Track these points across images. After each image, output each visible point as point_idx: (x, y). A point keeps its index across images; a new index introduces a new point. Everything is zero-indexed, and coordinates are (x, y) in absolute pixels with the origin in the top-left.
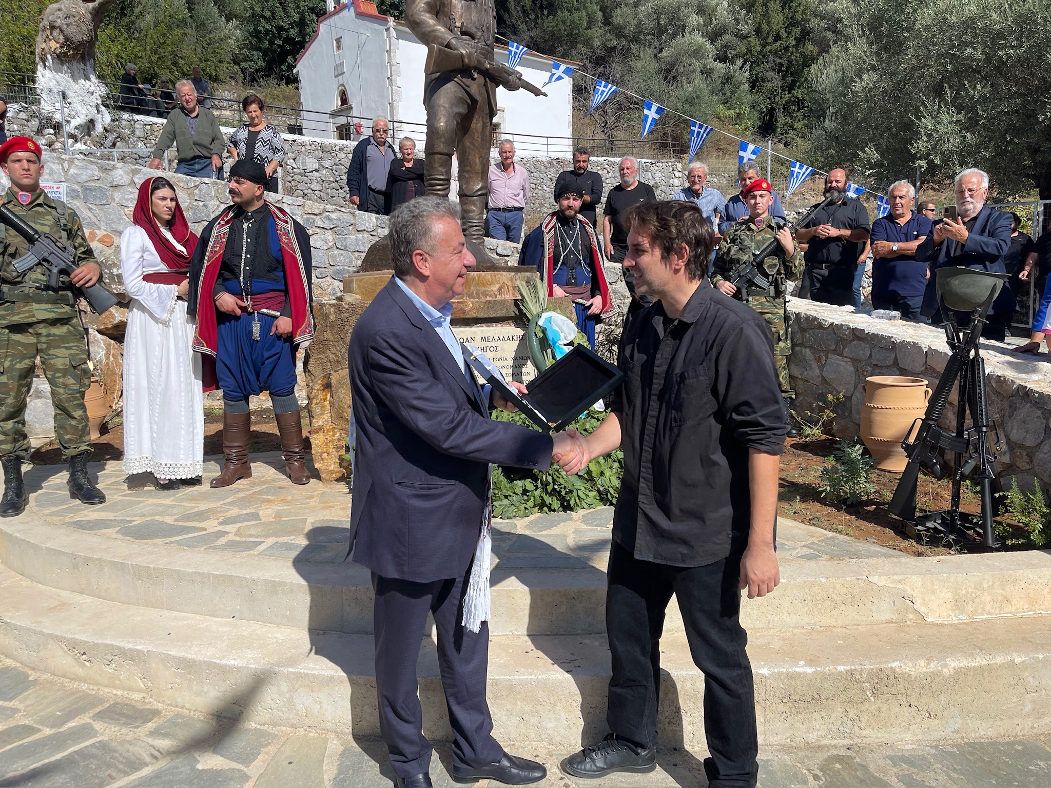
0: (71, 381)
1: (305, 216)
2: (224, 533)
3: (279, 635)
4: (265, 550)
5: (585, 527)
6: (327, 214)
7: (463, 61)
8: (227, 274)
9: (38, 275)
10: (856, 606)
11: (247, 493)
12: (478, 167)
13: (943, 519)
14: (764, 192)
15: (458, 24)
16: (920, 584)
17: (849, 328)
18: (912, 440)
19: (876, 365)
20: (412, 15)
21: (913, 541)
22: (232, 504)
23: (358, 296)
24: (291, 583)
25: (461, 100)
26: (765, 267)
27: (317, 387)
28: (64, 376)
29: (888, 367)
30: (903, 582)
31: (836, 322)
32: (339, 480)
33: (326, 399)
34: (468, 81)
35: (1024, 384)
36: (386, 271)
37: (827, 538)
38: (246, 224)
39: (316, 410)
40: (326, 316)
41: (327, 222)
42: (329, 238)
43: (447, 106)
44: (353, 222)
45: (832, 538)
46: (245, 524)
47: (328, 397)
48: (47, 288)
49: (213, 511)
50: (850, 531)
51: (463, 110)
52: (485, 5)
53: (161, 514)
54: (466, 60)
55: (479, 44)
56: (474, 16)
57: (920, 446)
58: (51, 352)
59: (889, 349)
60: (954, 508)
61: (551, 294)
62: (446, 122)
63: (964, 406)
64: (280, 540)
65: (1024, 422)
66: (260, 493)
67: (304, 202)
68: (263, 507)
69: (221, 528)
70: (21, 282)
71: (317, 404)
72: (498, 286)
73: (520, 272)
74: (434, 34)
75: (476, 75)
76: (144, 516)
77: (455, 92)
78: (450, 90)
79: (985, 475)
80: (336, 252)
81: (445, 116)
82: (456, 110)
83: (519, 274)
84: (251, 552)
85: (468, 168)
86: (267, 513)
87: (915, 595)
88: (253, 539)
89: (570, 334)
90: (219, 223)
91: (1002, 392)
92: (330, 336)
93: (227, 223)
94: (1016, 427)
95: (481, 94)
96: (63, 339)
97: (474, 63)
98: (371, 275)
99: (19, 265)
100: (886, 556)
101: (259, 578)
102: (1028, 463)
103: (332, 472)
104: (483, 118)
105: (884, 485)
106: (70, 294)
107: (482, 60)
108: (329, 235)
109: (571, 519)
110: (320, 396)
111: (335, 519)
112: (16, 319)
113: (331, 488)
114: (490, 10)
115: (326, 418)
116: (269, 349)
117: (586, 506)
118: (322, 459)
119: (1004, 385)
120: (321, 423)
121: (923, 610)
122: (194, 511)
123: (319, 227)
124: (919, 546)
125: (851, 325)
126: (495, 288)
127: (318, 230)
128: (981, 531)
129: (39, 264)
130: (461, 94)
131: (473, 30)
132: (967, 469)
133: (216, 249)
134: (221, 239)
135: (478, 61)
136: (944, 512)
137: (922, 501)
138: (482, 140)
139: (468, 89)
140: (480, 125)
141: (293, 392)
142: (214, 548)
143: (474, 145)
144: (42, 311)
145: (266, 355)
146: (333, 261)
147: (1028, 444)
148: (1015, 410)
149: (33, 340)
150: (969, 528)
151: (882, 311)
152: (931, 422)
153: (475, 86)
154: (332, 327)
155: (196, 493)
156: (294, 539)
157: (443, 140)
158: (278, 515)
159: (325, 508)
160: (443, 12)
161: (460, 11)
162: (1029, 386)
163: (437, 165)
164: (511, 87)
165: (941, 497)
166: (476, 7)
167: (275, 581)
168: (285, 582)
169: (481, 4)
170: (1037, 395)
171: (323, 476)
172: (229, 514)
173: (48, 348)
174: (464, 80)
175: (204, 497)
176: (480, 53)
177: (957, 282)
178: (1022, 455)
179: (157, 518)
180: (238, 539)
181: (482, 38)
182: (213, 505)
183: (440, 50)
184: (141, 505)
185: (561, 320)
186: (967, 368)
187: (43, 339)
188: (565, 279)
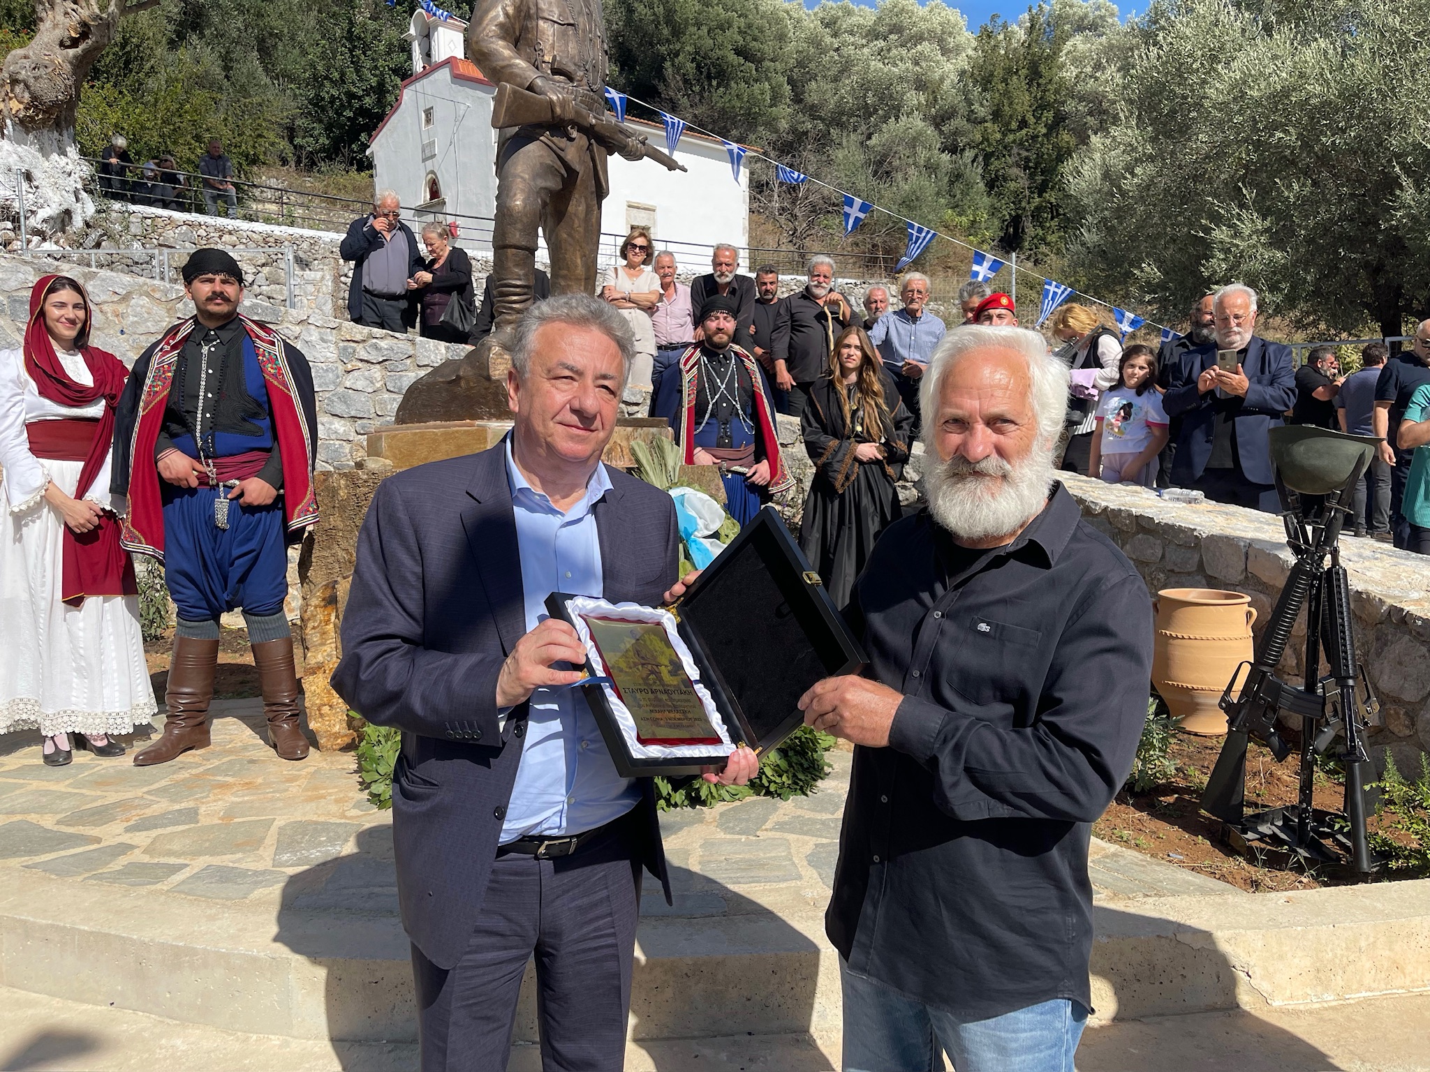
1: (341, 344)
2: (129, 847)
3: (179, 1042)
4: (183, 882)
5: (722, 835)
6: (375, 341)
7: (552, 111)
8: (175, 427)
10: (1157, 983)
11: (194, 771)
12: (580, 270)
13: (1286, 819)
14: (1003, 311)
15: (548, 58)
16: (1260, 944)
17: (1130, 515)
18: (1235, 697)
19: (1172, 571)
20: (477, 43)
21: (1241, 859)
22: (163, 791)
23: (388, 462)
24: (205, 949)
25: (549, 170)
27: (314, 602)
29: (1189, 574)
30: (1233, 941)
31: (1112, 506)
32: (347, 748)
33: (329, 620)
34: (562, 142)
35: (1399, 605)
36: (432, 423)
37: (1107, 857)
38: (207, 348)
39: (313, 637)
40: (333, 492)
41: (374, 352)
42: (376, 375)
43: (527, 176)
44: (411, 353)
45: (1115, 855)
46: (169, 829)
47: (333, 618)
49: (124, 805)
50: (1142, 840)
51: (553, 184)
52: (590, 32)
53: (41, 810)
54: (558, 110)
55: (580, 89)
56: (572, 48)
57: (1248, 705)
59: (1190, 547)
60: (1305, 805)
61: (690, 459)
62: (524, 201)
63: (1316, 644)
64: (216, 861)
65: (1400, 663)
66: (217, 770)
67: (340, 324)
68: (212, 797)
69: (126, 838)
71: (314, 628)
73: (642, 427)
74: (509, 70)
75: (574, 134)
76: (13, 813)
77: (541, 156)
78: (533, 152)
79: (1354, 757)
80: (386, 396)
81: (522, 190)
82: (541, 183)
83: (639, 430)
84: (159, 886)
85: (564, 272)
86: (212, 809)
87: (1252, 963)
88: (172, 860)
89: (713, 521)
90: (161, 350)
91: (1364, 616)
92: (338, 523)
93: (174, 348)
94: (1387, 670)
95: (582, 162)
97: (569, 115)
98: (407, 429)
100: (1203, 891)
101: (152, 940)
102: (1407, 727)
103: (336, 736)
104: (586, 198)
105: (1190, 758)
107: (584, 112)
108: (377, 372)
109: (701, 821)
110: (320, 617)
111: (322, 819)
113: (332, 763)
114: (599, 41)
115: (329, 650)
116: (241, 544)
117: (727, 797)
118: (321, 715)
119: (1367, 606)
120: (320, 658)
121: (1265, 987)
122: (95, 804)
123: (362, 360)
124: (1251, 869)
125: (1134, 510)
127: (360, 365)
128: (1349, 844)
130: (550, 159)
131: (571, 68)
132: (1322, 742)
133: (157, 389)
134: (164, 373)
135: (577, 112)
136: (1287, 808)
137: (1251, 786)
138: (586, 230)
139: (562, 154)
140: (582, 208)
141: (281, 609)
142: (99, 877)
143: (573, 237)
145: (236, 553)
146: (382, 410)
147: (1407, 697)
148: (1386, 645)
150: (1326, 835)
151: (1178, 490)
152: (1265, 669)
153: (575, 148)
154: (343, 508)
155: (112, 771)
156: (239, 860)
157: (519, 226)
158: (229, 814)
159: (310, 799)
160: (526, 39)
161: (551, 38)
162: (1407, 609)
163: (510, 264)
164: (632, 155)
165: (1279, 779)
166: (576, 34)
167: (177, 947)
168: (193, 949)
169: (584, 31)
170: (1420, 623)
171: (322, 741)
172: (148, 812)
174: (555, 139)
175: (120, 779)
176: (582, 101)
177: (1302, 448)
178: (1397, 714)
179: (33, 818)
180: (146, 859)
181: (585, 80)
182: (129, 795)
183: (515, 92)
184: (18, 792)
185: (701, 499)
186: (1320, 584)
188: (714, 439)
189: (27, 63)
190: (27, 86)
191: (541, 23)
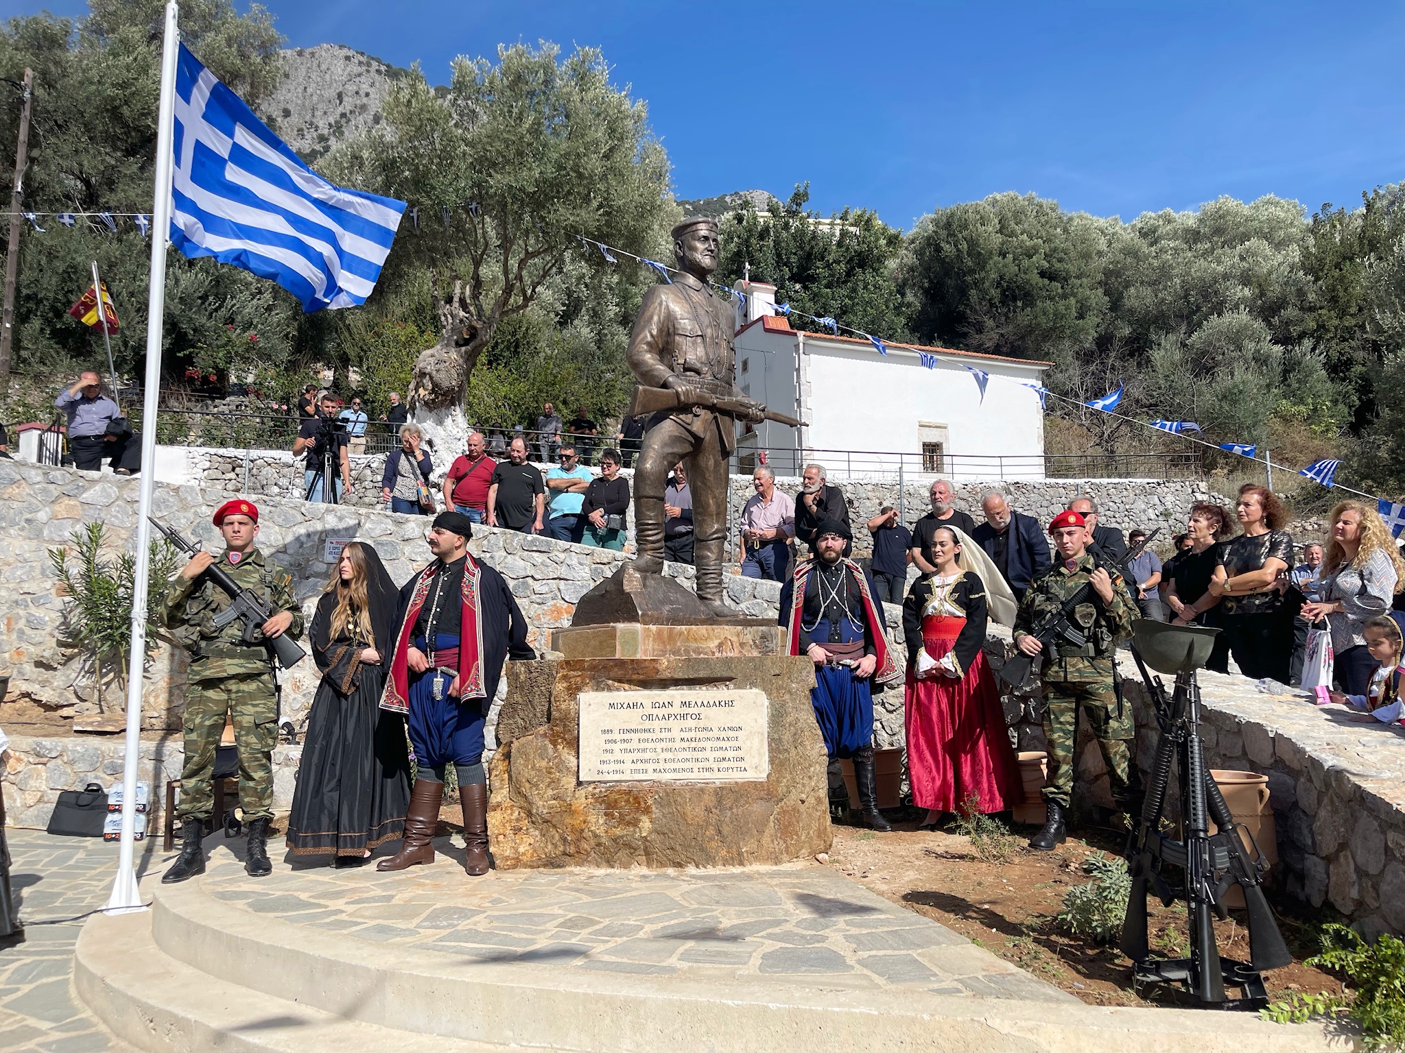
0: (254, 740)
2: (341, 912)
4: (358, 930)
9: (235, 632)
15: (681, 361)
22: (383, 885)
23: (560, 654)
25: (678, 440)
26: (1077, 617)
27: (497, 756)
28: (247, 734)
29: (1238, 758)
33: (507, 770)
34: (689, 418)
35: (1359, 783)
38: (443, 578)
40: (517, 676)
43: (656, 447)
45: (1010, 974)
46: (371, 905)
48: (243, 642)
49: (353, 890)
52: (717, 337)
53: (304, 890)
55: (706, 380)
56: (700, 352)
58: (238, 709)
59: (1235, 733)
62: (651, 464)
64: (385, 922)
70: (217, 637)
71: (496, 776)
72: (717, 642)
73: (751, 626)
74: (654, 373)
75: (700, 411)
77: (672, 431)
78: (664, 429)
81: (655, 457)
82: (670, 450)
83: (749, 628)
84: (342, 931)
90: (422, 577)
91: (1342, 794)
93: (428, 576)
94: (1359, 846)
95: (708, 431)
96: (251, 696)
97: (694, 399)
99: (217, 620)
102: (1374, 899)
104: (714, 456)
106: (263, 649)
107: (708, 395)
110: (501, 768)
112: (208, 673)
113: (496, 877)
114: (725, 342)
115: (505, 793)
118: (498, 842)
119: (1342, 785)
120: (499, 799)
122: (338, 889)
126: (713, 644)
129: (238, 618)
130: (679, 432)
131: (699, 365)
133: (417, 601)
134: (422, 592)
135: (701, 397)
139: (689, 427)
140: (711, 462)
141: (480, 759)
142: (314, 925)
144: (233, 666)
147: (1371, 870)
148: (1356, 821)
149: (224, 696)
152: (1148, 824)
153: (701, 421)
154: (522, 688)
156: (397, 923)
157: (648, 482)
158: (411, 900)
159: (466, 896)
160: (666, 350)
161: (684, 347)
162: (1364, 786)
166: (707, 342)
168: (339, 962)
169: (711, 338)
172: (366, 895)
173: (236, 705)
174: (682, 417)
176: (706, 388)
178: (1368, 886)
179: (296, 894)
180: (346, 918)
181: (711, 372)
182: (358, 885)
187: (233, 696)
188: (826, 635)
189: (432, 360)
190: (431, 378)
191: (677, 338)
